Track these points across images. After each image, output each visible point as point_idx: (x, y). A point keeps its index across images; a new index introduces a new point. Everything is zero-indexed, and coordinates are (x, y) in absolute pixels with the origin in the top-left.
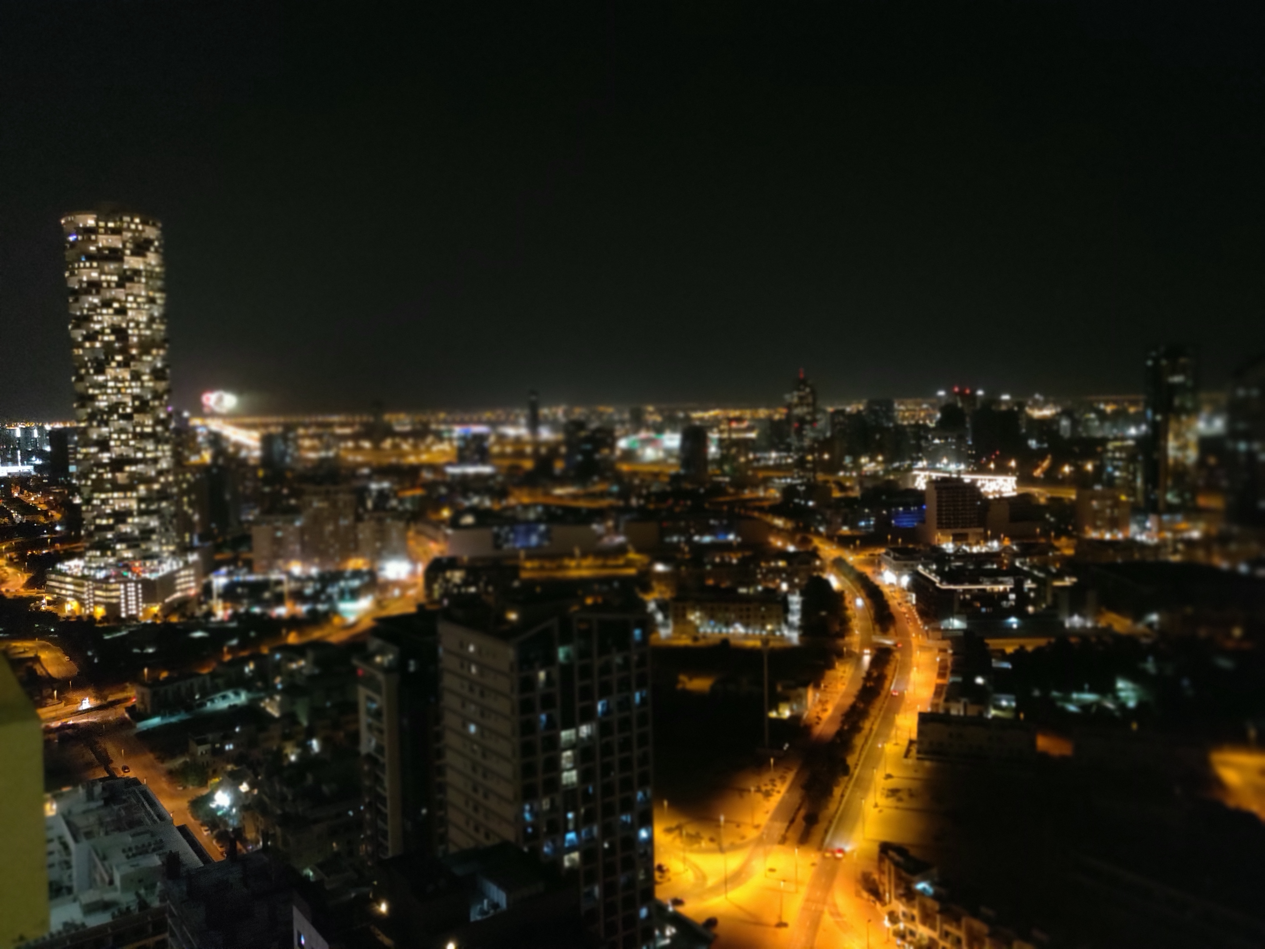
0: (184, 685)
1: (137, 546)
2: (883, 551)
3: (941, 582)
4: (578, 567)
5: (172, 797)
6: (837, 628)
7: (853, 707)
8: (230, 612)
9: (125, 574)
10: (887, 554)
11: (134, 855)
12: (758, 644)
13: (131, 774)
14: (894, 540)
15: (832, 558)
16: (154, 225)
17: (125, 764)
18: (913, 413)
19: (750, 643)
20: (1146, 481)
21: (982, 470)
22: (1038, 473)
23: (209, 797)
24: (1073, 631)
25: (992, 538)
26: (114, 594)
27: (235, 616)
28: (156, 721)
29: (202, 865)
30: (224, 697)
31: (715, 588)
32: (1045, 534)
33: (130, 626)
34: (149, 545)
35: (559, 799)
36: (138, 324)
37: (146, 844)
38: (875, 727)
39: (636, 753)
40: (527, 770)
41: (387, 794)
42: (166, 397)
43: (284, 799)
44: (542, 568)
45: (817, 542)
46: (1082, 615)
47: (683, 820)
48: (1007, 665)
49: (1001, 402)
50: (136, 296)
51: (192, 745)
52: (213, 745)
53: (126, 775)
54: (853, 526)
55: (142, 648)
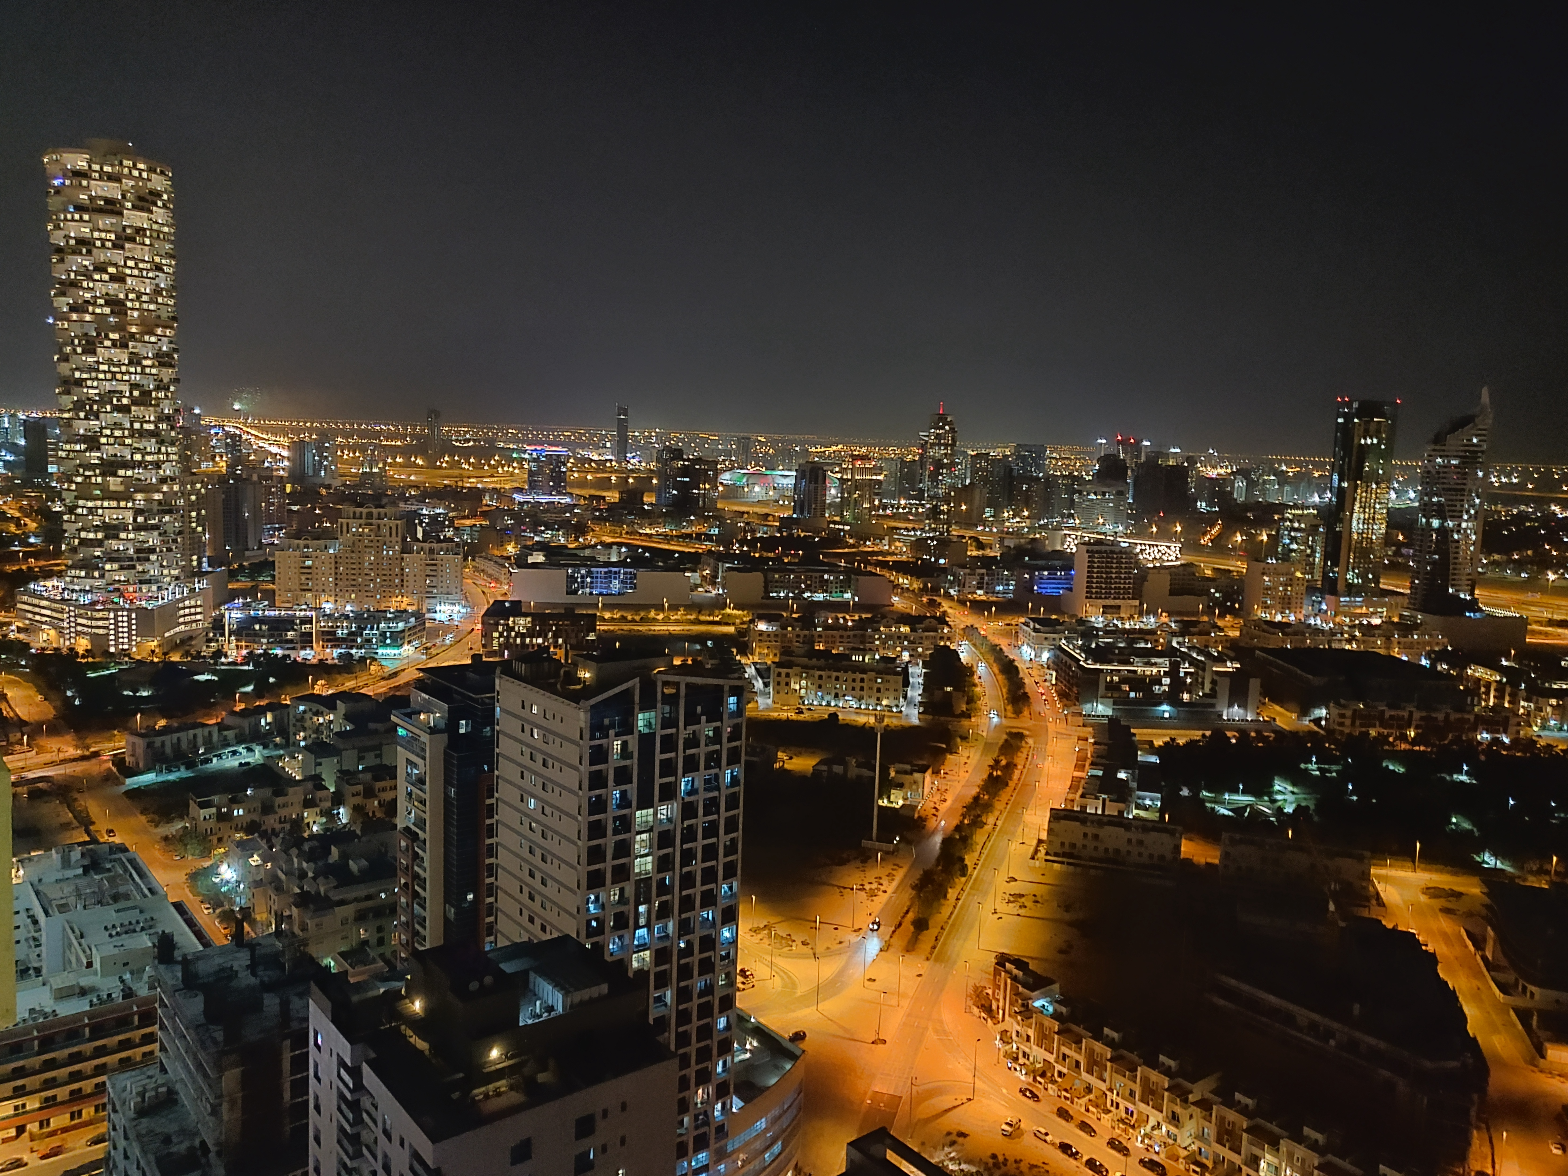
0: (185, 737)
1: (134, 567)
2: (1023, 620)
3: (1085, 661)
4: (666, 621)
5: (165, 867)
6: (964, 707)
7: (976, 799)
8: (244, 652)
9: (116, 600)
10: (1026, 624)
11: (118, 934)
12: (872, 720)
13: (117, 840)
14: (1035, 609)
15: (962, 626)
16: (162, 173)
17: (110, 827)
18: (1067, 462)
19: (862, 720)
20: (1326, 557)
21: (1142, 532)
22: (1205, 540)
23: (213, 870)
24: (1231, 725)
25: (1148, 613)
26: (100, 623)
27: (251, 657)
28: (149, 778)
29: (201, 948)
30: (234, 753)
31: (826, 653)
32: (1209, 611)
33: (121, 664)
34: (147, 566)
35: (630, 889)
36: (139, 296)
37: (134, 922)
38: (999, 823)
39: (724, 839)
40: (595, 854)
41: (426, 875)
42: (172, 388)
43: (303, 875)
44: (623, 619)
45: (946, 606)
46: (1243, 705)
47: (773, 920)
48: (1154, 759)
49: (1167, 456)
50: (137, 261)
51: (193, 806)
52: (219, 809)
53: (111, 840)
54: (990, 591)
55: (135, 691)
